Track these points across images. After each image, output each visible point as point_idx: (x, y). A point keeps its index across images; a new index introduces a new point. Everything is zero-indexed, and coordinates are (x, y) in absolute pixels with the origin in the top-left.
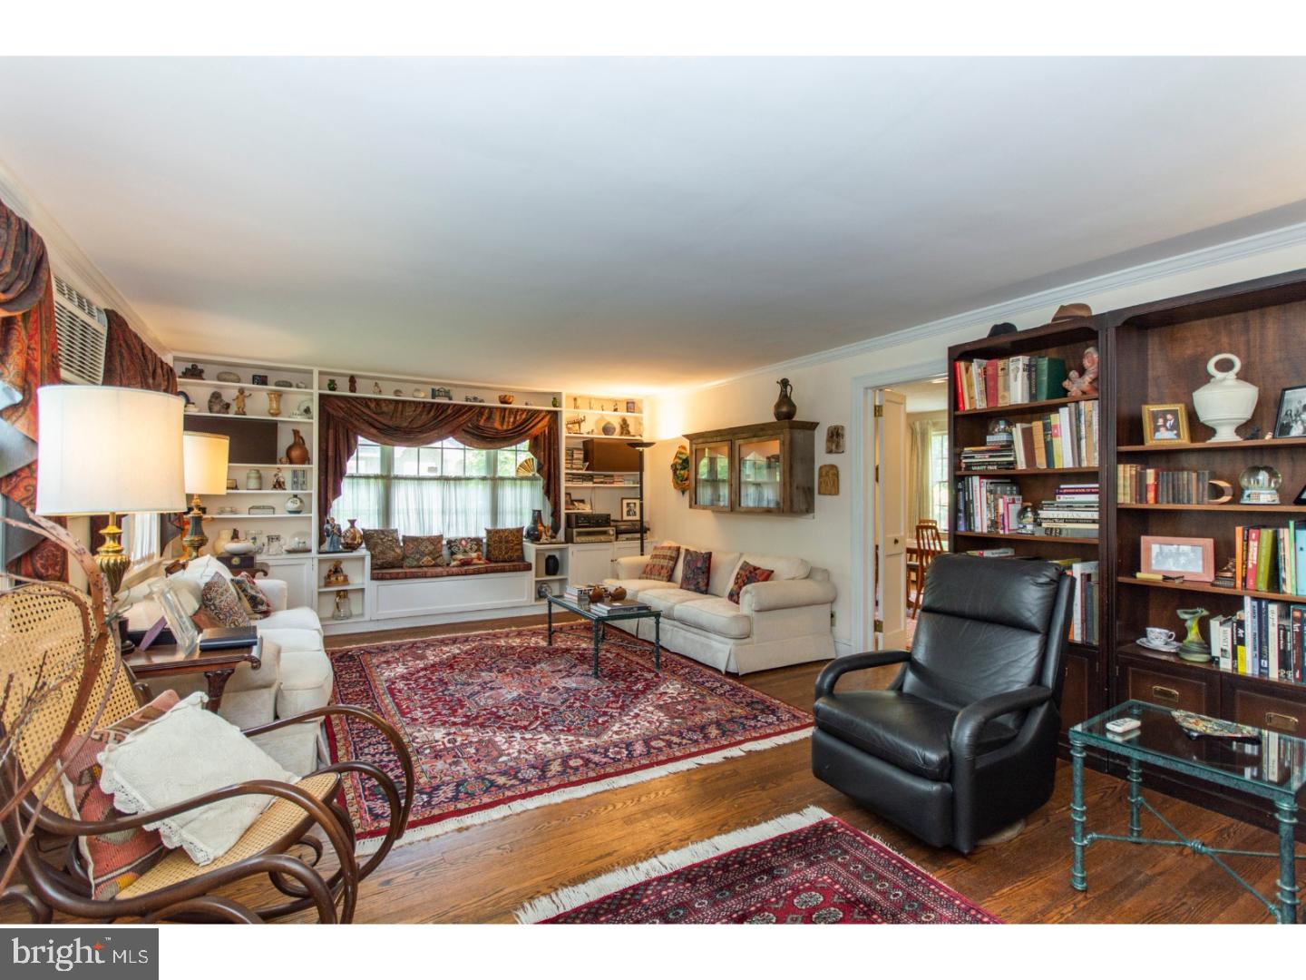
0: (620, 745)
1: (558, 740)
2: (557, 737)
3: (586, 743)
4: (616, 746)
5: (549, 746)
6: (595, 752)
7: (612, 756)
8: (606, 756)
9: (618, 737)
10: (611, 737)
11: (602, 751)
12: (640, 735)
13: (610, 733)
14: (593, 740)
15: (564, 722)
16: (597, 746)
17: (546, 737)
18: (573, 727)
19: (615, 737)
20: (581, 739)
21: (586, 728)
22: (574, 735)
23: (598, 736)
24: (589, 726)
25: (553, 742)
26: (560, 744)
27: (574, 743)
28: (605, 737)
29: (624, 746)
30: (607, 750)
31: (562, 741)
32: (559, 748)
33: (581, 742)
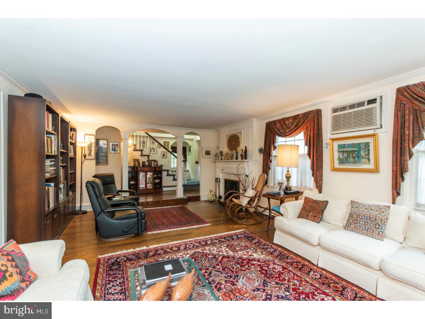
0: (188, 248)
1: (210, 251)
2: (210, 252)
3: (200, 249)
4: (190, 248)
5: (212, 249)
6: (197, 246)
7: (192, 245)
8: (194, 245)
9: (188, 252)
10: (190, 252)
11: (194, 247)
12: (180, 253)
13: (191, 254)
14: (197, 250)
15: (209, 260)
16: (196, 248)
17: (214, 252)
18: (205, 257)
19: (189, 252)
20: (201, 251)
21: (199, 256)
22: (204, 253)
23: (195, 253)
24: (198, 257)
25: (211, 250)
26: (209, 249)
27: (204, 249)
28: (193, 251)
29: (187, 248)
30: (193, 247)
31: (208, 250)
32: (209, 248)
33: (201, 250)
